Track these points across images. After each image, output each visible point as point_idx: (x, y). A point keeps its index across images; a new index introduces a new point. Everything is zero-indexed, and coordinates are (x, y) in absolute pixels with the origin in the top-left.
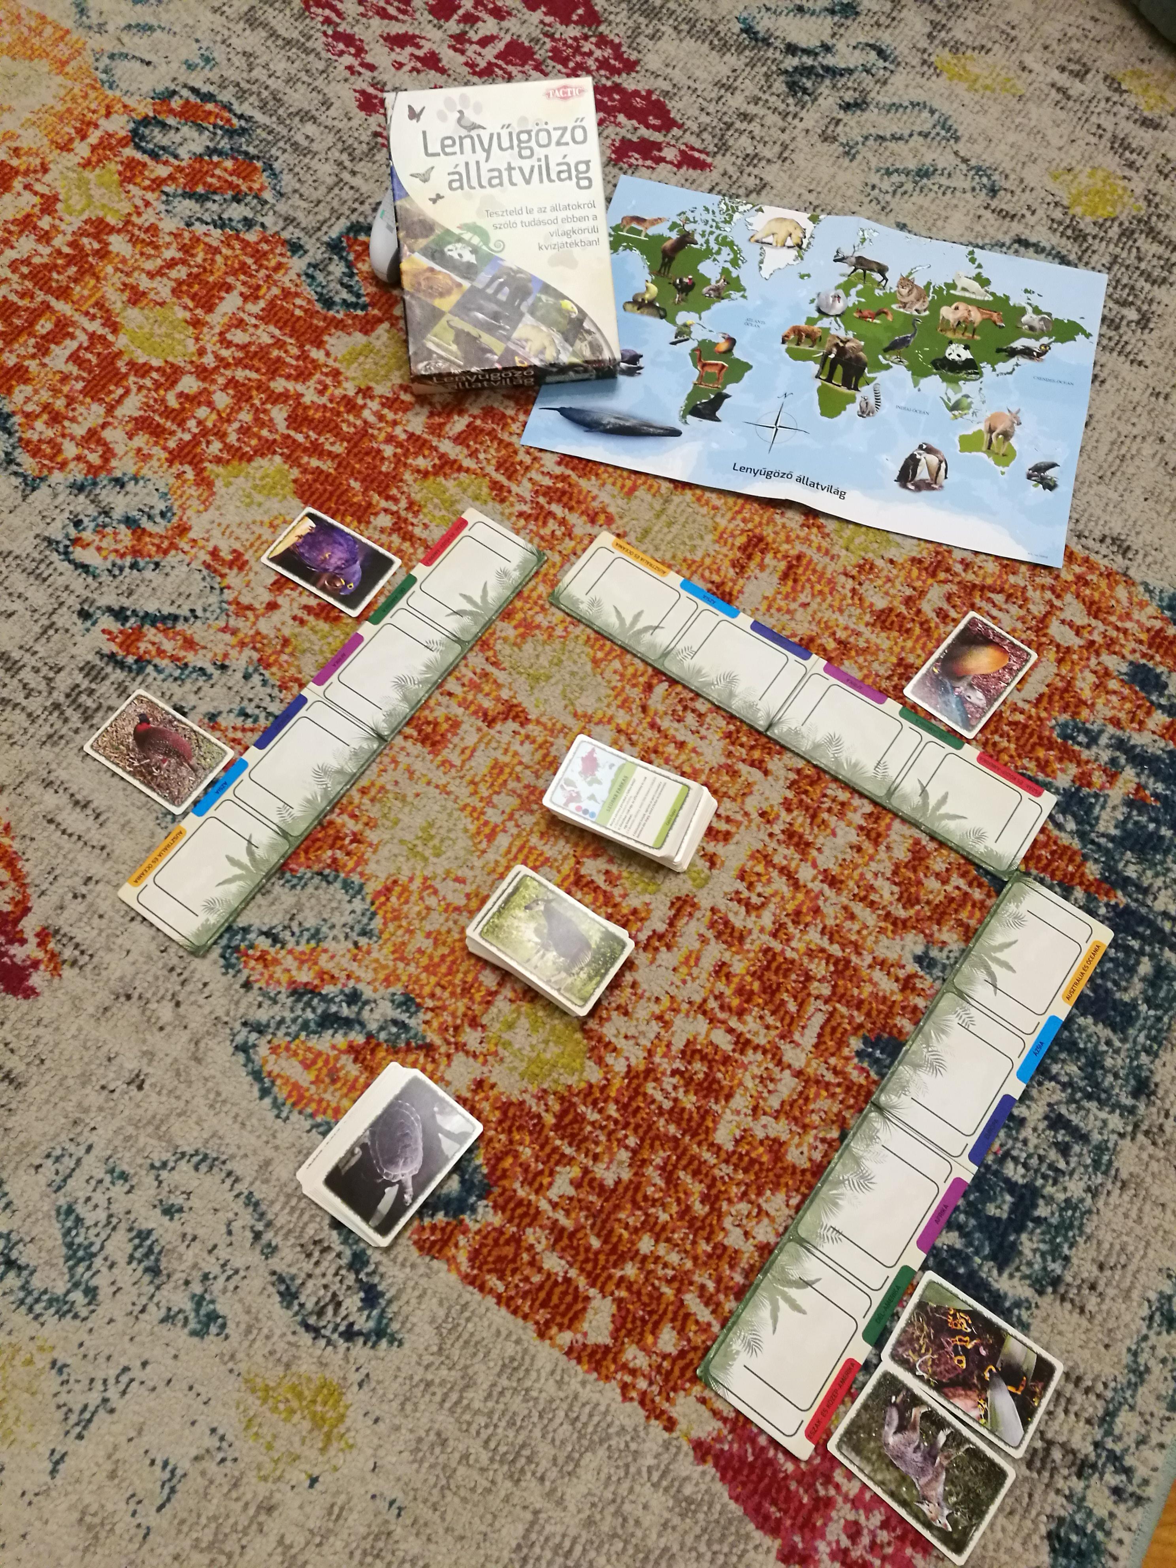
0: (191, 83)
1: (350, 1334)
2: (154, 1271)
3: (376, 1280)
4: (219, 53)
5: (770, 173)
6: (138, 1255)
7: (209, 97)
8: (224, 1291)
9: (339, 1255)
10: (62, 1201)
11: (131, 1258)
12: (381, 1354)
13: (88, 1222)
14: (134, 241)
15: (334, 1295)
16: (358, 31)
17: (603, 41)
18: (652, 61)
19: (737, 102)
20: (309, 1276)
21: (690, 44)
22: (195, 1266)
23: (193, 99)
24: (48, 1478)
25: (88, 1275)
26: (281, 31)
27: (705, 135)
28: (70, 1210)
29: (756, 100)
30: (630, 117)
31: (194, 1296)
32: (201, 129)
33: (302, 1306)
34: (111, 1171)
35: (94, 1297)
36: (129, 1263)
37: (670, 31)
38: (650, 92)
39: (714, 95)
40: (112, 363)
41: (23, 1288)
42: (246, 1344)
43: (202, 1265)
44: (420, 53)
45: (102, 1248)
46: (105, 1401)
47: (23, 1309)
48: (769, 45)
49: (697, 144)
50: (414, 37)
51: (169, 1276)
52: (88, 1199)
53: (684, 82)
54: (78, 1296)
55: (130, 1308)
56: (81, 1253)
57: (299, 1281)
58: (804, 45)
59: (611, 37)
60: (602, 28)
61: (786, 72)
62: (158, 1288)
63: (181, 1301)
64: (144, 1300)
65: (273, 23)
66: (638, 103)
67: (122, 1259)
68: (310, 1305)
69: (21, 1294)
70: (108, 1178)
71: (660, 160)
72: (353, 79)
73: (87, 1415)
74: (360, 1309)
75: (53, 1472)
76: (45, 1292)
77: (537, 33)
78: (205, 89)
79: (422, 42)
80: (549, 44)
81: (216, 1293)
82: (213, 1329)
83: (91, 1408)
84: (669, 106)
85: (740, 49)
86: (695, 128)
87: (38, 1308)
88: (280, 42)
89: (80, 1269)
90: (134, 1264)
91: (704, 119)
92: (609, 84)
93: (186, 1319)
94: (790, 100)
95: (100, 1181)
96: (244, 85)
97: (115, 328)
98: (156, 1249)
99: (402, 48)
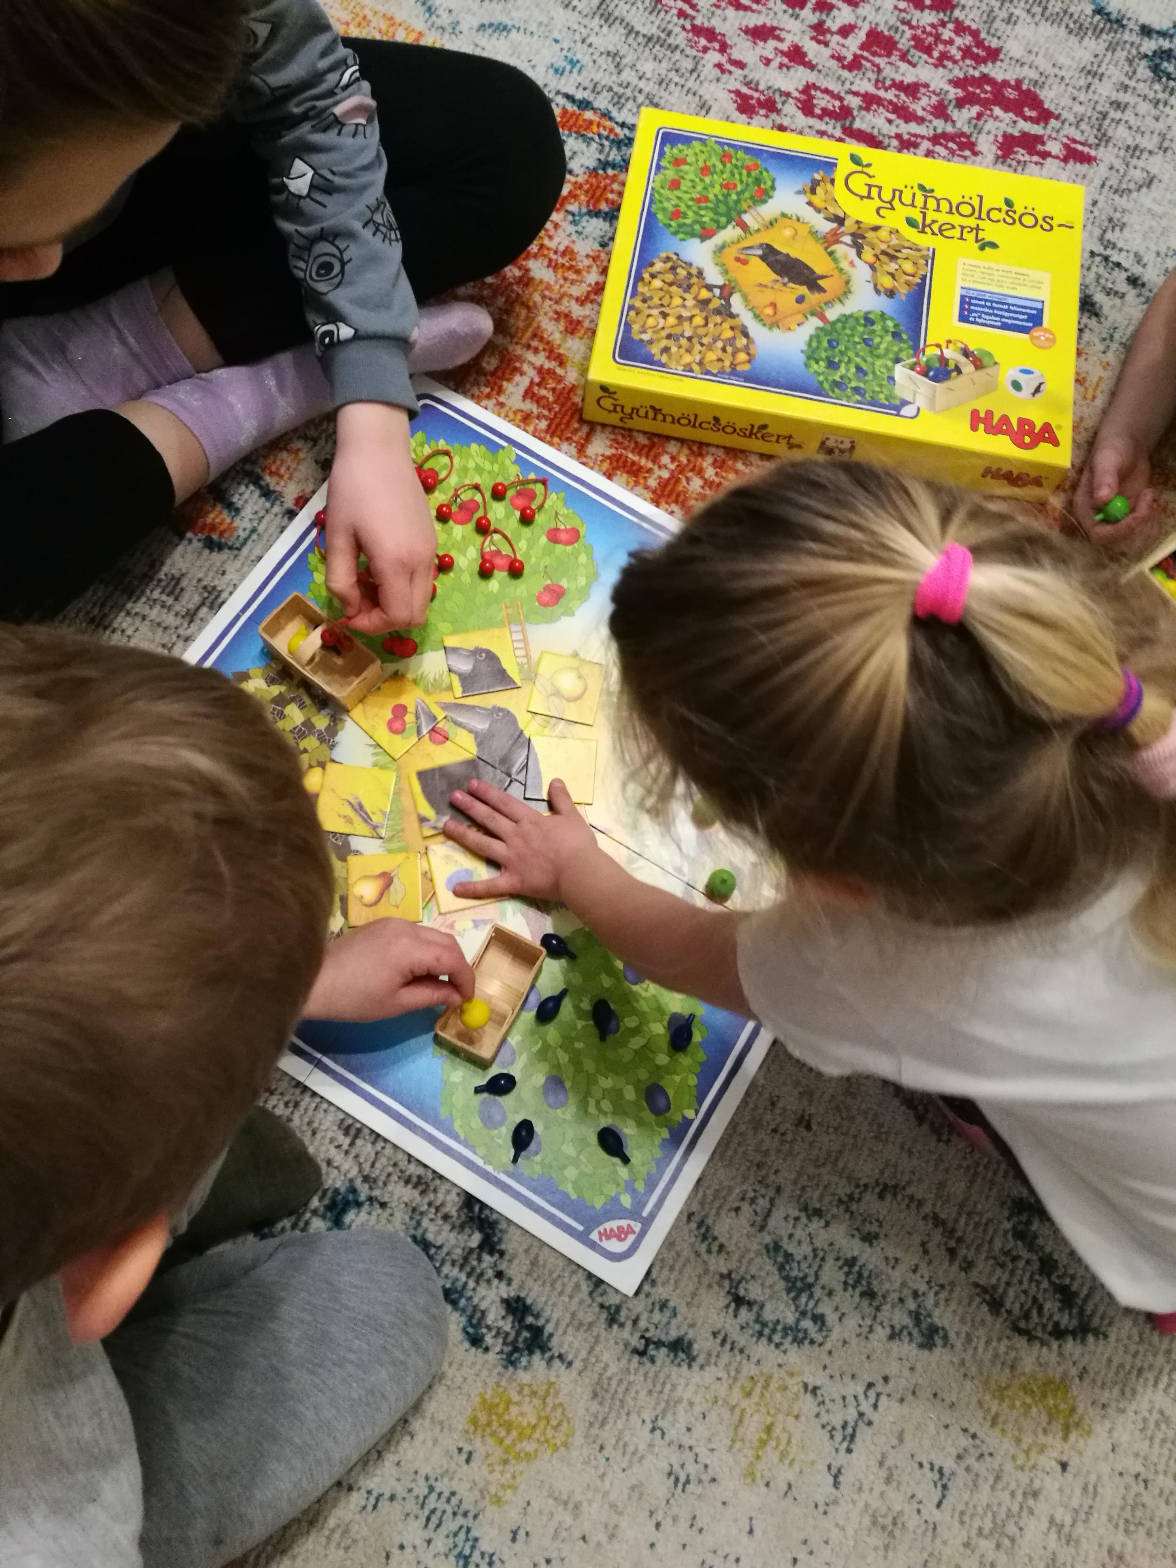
0: (564, 90)
1: (1059, 1333)
2: (869, 1294)
3: (1067, 1281)
4: (581, 54)
5: (1156, 164)
6: (851, 1282)
7: (585, 105)
8: (937, 1304)
9: (1028, 1262)
10: (768, 1239)
11: (846, 1283)
12: (1092, 1348)
13: (798, 1257)
14: (553, 265)
15: (1035, 1299)
16: (716, 23)
17: (960, 28)
18: (1013, 48)
19: (1105, 90)
20: (1008, 1284)
21: (1046, 29)
22: (903, 1284)
23: (570, 107)
24: (834, 1491)
25: (811, 1304)
26: (638, 27)
27: (1083, 126)
28: (777, 1247)
29: (1126, 88)
30: (1006, 109)
31: (910, 1312)
32: (588, 141)
33: (1009, 1312)
34: (805, 1209)
35: (823, 1323)
36: (845, 1290)
37: (1024, 15)
38: (1019, 82)
39: (1082, 82)
40: (568, 398)
41: (757, 1321)
42: (971, 1351)
43: (911, 1284)
44: (784, 47)
45: (817, 1277)
46: (861, 1415)
47: (764, 1340)
48: (1123, 26)
49: (1078, 137)
50: (773, 29)
51: (884, 1297)
52: (791, 1236)
53: (1050, 70)
54: (807, 1324)
55: (859, 1330)
56: (799, 1284)
57: (1001, 1290)
58: (1157, 28)
59: (967, 23)
60: (957, 13)
61: (1146, 56)
62: (878, 1309)
63: (901, 1318)
64: (868, 1322)
65: (628, 18)
66: (1011, 94)
67: (839, 1288)
68: (1016, 1310)
69: (758, 1327)
70: (803, 1215)
71: (1045, 155)
72: (725, 77)
73: (849, 1430)
74: (1060, 1310)
75: (836, 1484)
76: (778, 1322)
77: (893, 21)
78: (579, 95)
79: (783, 35)
80: (909, 33)
81: (929, 1307)
82: (939, 1341)
83: (851, 1423)
84: (1042, 97)
85: (1098, 33)
86: (1071, 119)
87: (777, 1338)
88: (640, 39)
89: (803, 1299)
90: (850, 1289)
91: (1077, 108)
92: (977, 74)
93: (910, 1334)
94: (1157, 87)
95: (797, 1219)
96: (616, 89)
97: (561, 361)
98: (865, 1275)
99: (765, 41)
